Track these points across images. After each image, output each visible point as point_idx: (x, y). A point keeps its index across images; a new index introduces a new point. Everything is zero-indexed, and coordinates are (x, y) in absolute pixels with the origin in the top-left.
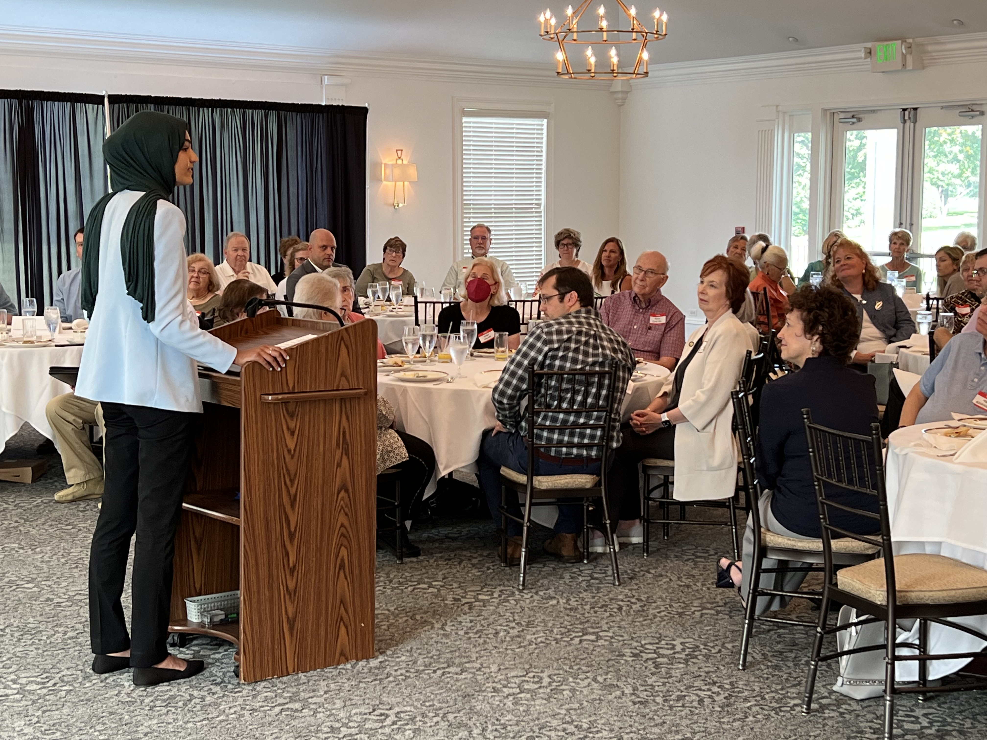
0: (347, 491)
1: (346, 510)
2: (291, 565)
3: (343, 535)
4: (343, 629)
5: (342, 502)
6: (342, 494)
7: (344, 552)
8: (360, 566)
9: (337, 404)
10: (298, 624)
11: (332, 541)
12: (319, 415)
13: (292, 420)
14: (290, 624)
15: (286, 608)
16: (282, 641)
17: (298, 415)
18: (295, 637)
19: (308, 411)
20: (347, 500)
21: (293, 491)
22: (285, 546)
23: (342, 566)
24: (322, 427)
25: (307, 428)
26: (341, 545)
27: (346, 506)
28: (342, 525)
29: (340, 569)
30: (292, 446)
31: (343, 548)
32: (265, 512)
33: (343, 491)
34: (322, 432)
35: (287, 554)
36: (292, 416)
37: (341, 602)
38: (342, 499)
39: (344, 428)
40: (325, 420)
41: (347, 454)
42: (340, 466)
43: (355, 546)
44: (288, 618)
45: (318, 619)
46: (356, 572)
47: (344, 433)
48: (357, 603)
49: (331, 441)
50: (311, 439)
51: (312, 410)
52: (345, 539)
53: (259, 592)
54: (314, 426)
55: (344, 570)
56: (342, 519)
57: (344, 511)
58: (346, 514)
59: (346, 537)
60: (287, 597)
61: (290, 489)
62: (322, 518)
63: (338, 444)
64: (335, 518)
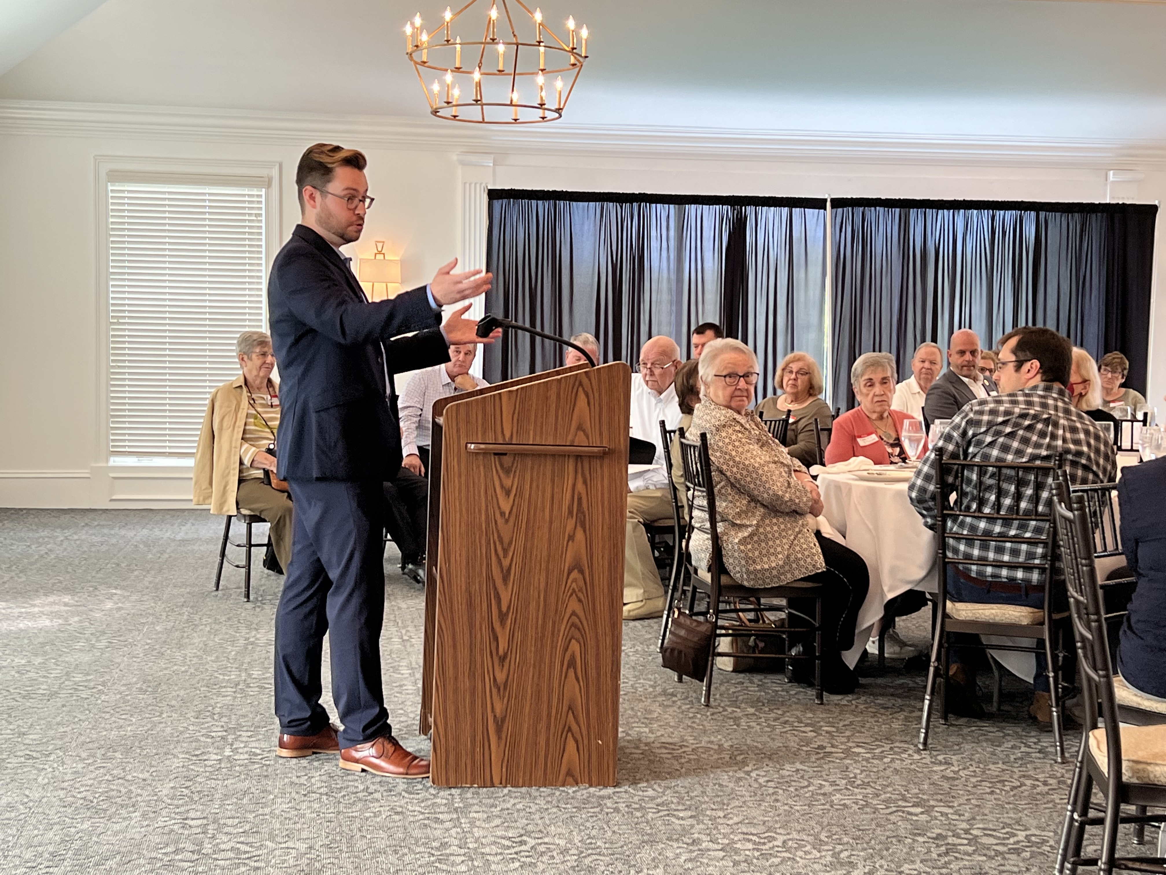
0: (581, 572)
1: (580, 595)
2: (501, 651)
3: (573, 625)
4: (571, 744)
5: (574, 584)
6: (575, 574)
7: (575, 646)
8: (598, 668)
9: (570, 464)
10: (508, 727)
11: (559, 631)
12: (545, 474)
13: (508, 477)
14: (497, 725)
15: (492, 704)
16: (486, 744)
17: (515, 472)
18: (503, 742)
19: (529, 468)
20: (581, 583)
21: (506, 562)
22: (493, 628)
23: (572, 663)
24: (549, 488)
25: (528, 487)
26: (572, 637)
27: (581, 590)
28: (574, 613)
29: (569, 667)
30: (506, 509)
31: (573, 641)
32: (468, 585)
33: (576, 571)
34: (548, 495)
35: (496, 639)
36: (507, 471)
37: (570, 708)
38: (575, 580)
39: (580, 494)
40: (553, 481)
41: (583, 526)
42: (573, 541)
43: (591, 643)
44: (495, 716)
45: (536, 725)
46: (592, 674)
47: (580, 500)
48: (593, 712)
49: (560, 507)
50: (533, 501)
51: (536, 467)
52: (577, 631)
53: (456, 678)
54: (538, 487)
55: (575, 669)
56: (574, 605)
57: (577, 596)
58: (580, 600)
59: (579, 629)
60: (495, 691)
61: (503, 559)
62: (545, 601)
63: (571, 512)
64: (563, 603)
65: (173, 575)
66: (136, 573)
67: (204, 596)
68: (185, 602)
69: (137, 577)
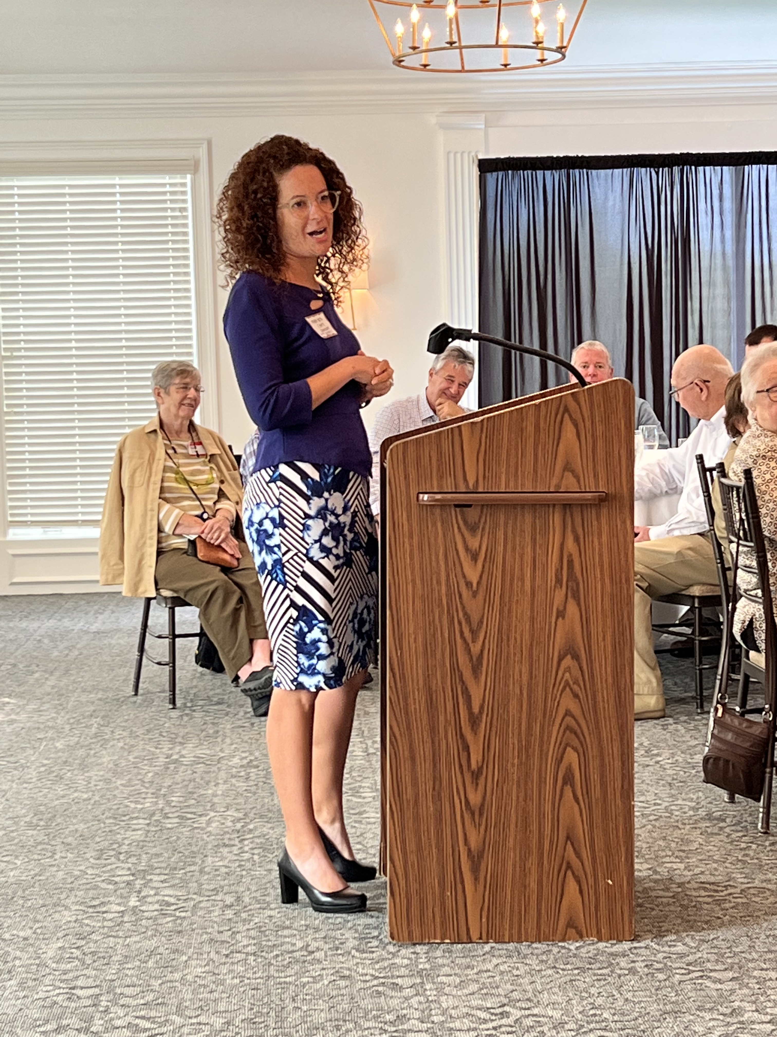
0: (576, 657)
1: (575, 687)
2: (474, 766)
3: (568, 728)
4: (572, 885)
5: (567, 675)
6: (568, 661)
7: (572, 757)
8: (603, 785)
9: (557, 515)
10: (488, 863)
11: (550, 737)
12: (522, 531)
13: (475, 536)
14: (473, 862)
15: (465, 834)
16: (459, 886)
17: (483, 529)
18: (482, 886)
19: (502, 523)
20: (576, 672)
21: (476, 649)
22: (462, 736)
23: (568, 779)
24: (529, 549)
25: (501, 549)
26: (567, 745)
27: (576, 682)
28: (568, 713)
29: (565, 783)
30: (474, 578)
31: (569, 749)
32: (427, 678)
33: (569, 657)
34: (528, 560)
35: (467, 748)
36: (473, 529)
37: (568, 838)
38: (568, 669)
39: (570, 555)
40: (534, 540)
41: (576, 597)
42: (563, 618)
43: (593, 752)
44: (469, 850)
45: (524, 860)
46: (596, 792)
47: (570, 562)
48: (599, 844)
49: (545, 572)
50: (508, 567)
52: (573, 736)
53: (416, 801)
54: (514, 549)
55: (573, 786)
56: (568, 702)
57: (571, 689)
58: (576, 696)
59: (575, 733)
60: (467, 816)
61: (471, 645)
62: (529, 697)
63: (559, 581)
64: (553, 700)
65: (82, 677)
66: (37, 675)
67: (120, 702)
68: (94, 711)
69: (37, 680)
